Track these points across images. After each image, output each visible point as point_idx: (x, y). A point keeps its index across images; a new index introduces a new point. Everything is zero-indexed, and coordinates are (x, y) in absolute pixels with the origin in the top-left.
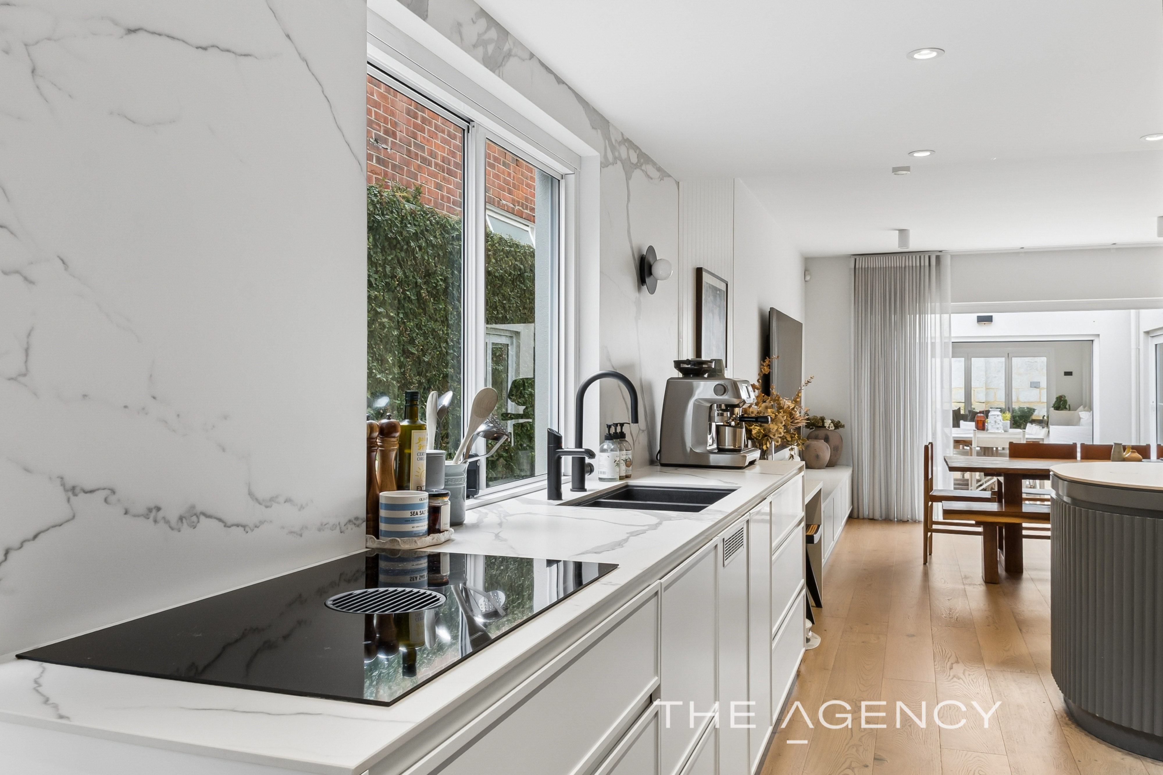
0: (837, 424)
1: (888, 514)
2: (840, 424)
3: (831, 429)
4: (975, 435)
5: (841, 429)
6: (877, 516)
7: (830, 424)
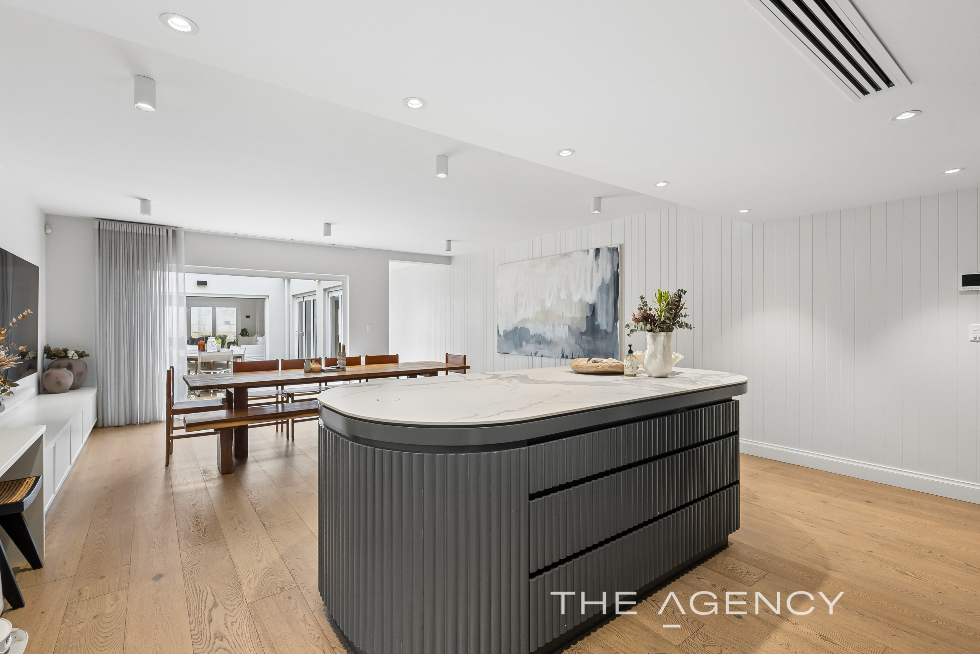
0: (82, 354)
1: (132, 420)
2: (84, 354)
3: (74, 358)
4: (200, 354)
5: (86, 357)
6: (122, 423)
7: (73, 355)
